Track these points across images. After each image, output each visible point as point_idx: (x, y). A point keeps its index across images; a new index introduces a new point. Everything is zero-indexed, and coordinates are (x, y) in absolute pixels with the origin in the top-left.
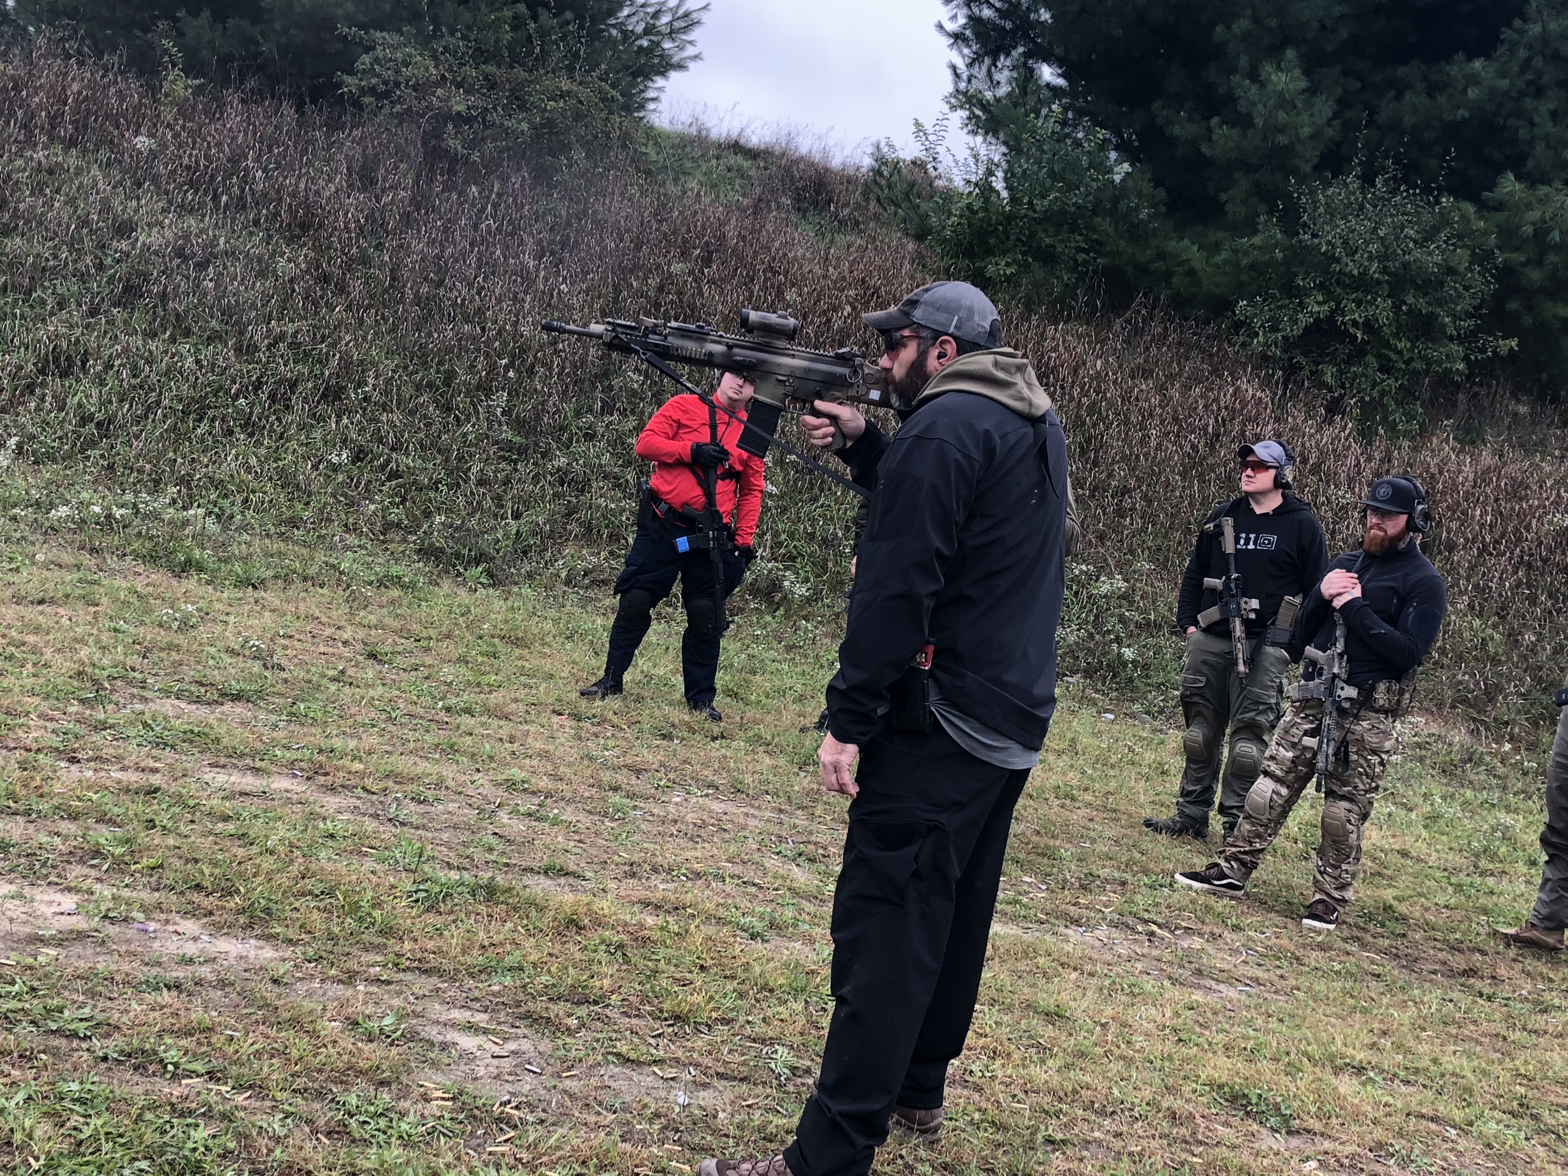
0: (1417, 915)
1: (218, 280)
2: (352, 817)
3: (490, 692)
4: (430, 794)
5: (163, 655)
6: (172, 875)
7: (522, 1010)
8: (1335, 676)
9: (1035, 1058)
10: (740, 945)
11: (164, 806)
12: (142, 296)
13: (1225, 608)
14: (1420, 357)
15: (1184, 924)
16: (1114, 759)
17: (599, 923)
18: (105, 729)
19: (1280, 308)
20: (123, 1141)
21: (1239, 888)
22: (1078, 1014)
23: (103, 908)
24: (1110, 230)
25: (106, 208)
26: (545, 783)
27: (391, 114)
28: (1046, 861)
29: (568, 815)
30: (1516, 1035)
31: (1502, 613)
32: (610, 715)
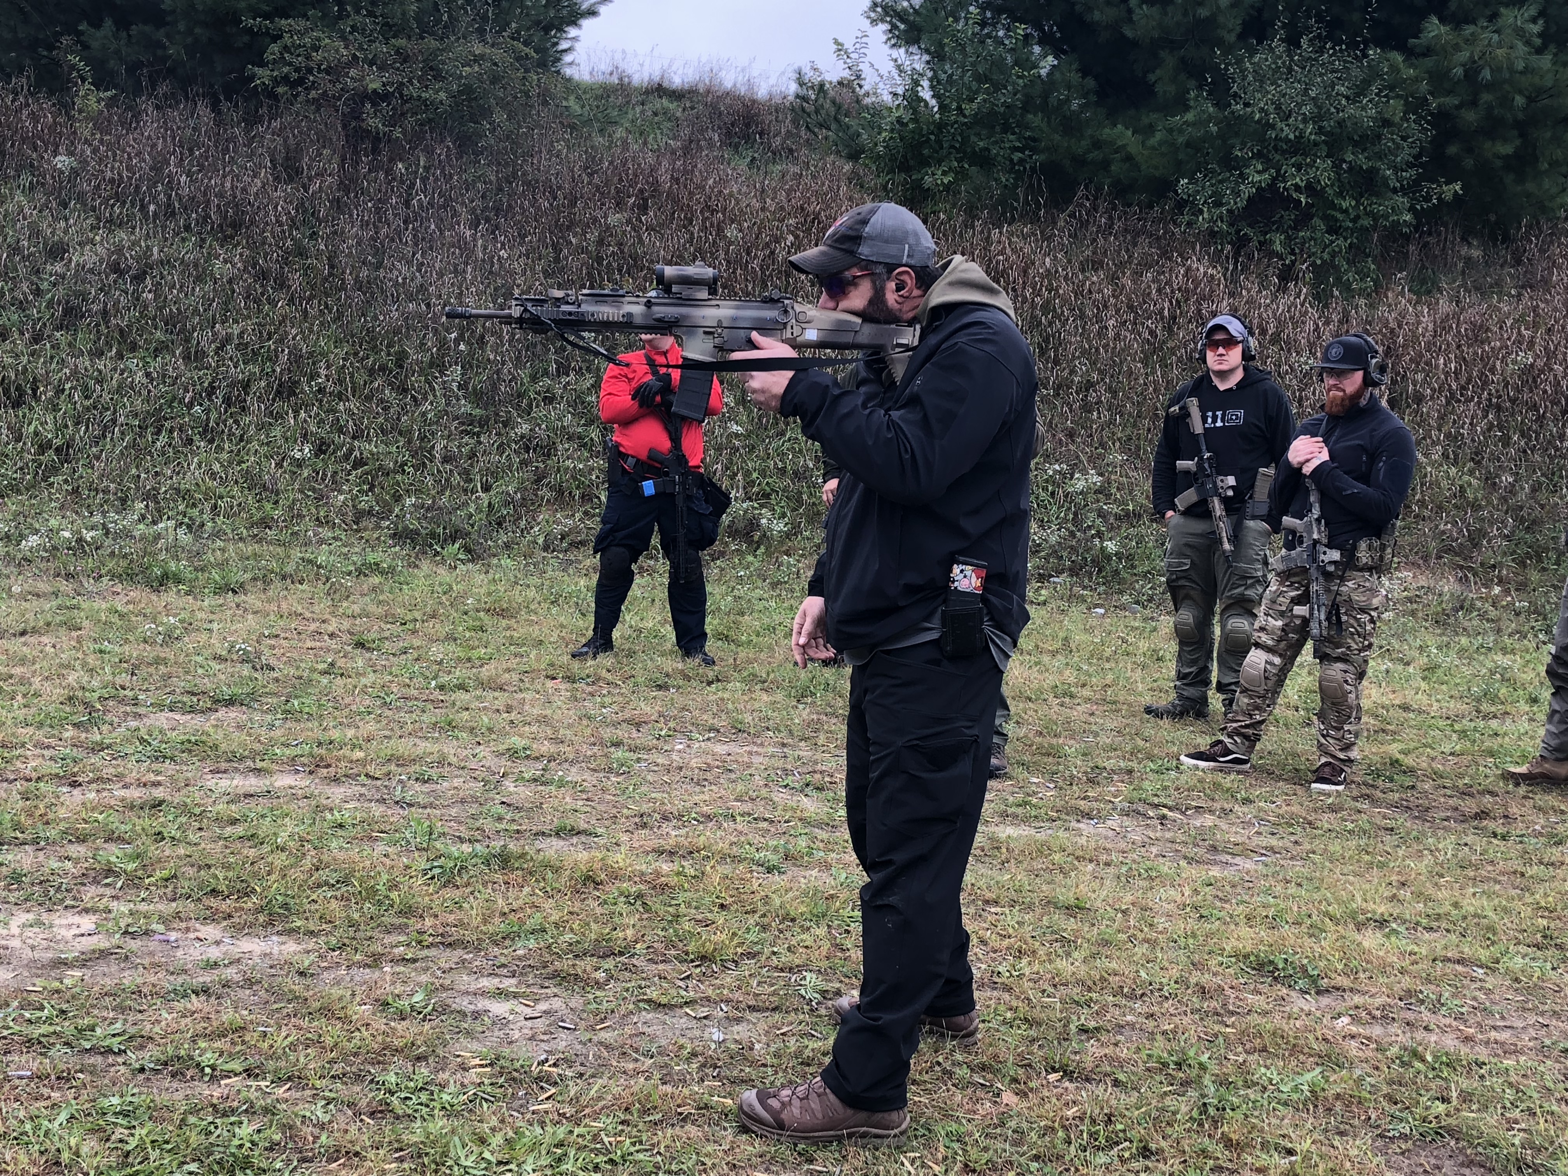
0: (1424, 765)
1: (157, 289)
2: (358, 805)
3: (481, 666)
4: (434, 773)
5: (152, 670)
6: (186, 884)
7: (551, 969)
8: (1316, 542)
9: (1060, 952)
10: (757, 881)
11: (171, 817)
12: (83, 316)
13: (1201, 489)
14: (1367, 214)
15: (1194, 804)
16: (1108, 652)
17: (615, 876)
18: (103, 750)
19: (1221, 182)
20: (169, 1147)
21: (1245, 762)
22: (1098, 903)
23: (122, 925)
24: (1044, 125)
25: (35, 233)
26: (546, 748)
27: (308, 101)
28: (1051, 759)
29: (573, 774)
30: (1533, 870)
31: (1477, 458)
32: (604, 673)
